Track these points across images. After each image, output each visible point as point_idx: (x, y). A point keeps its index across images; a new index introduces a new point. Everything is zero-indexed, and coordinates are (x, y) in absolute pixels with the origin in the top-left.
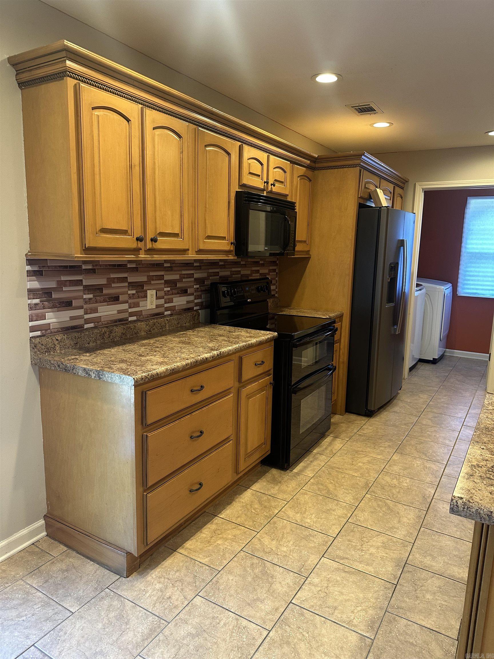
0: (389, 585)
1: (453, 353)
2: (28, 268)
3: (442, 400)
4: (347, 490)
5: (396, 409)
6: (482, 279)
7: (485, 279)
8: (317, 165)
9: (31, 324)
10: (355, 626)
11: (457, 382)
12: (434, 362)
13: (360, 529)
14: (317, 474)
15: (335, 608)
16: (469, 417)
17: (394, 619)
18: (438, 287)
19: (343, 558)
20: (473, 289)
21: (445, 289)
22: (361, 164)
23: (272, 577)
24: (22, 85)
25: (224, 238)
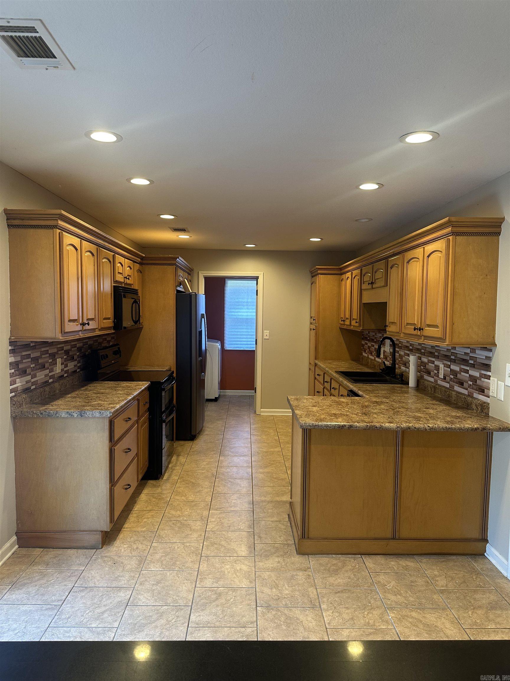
0: (250, 512)
1: (225, 392)
2: (10, 348)
3: (232, 423)
4: (204, 480)
5: (206, 433)
6: (239, 336)
7: (241, 337)
8: (144, 262)
9: (11, 387)
10: (243, 529)
11: (236, 411)
12: (216, 400)
13: (222, 495)
14: (180, 477)
15: (230, 526)
16: (253, 430)
17: (259, 522)
18: (215, 344)
19: (221, 508)
20: (235, 344)
21: (218, 345)
22: (177, 264)
23: (189, 525)
24: (9, 226)
25: (109, 319)
